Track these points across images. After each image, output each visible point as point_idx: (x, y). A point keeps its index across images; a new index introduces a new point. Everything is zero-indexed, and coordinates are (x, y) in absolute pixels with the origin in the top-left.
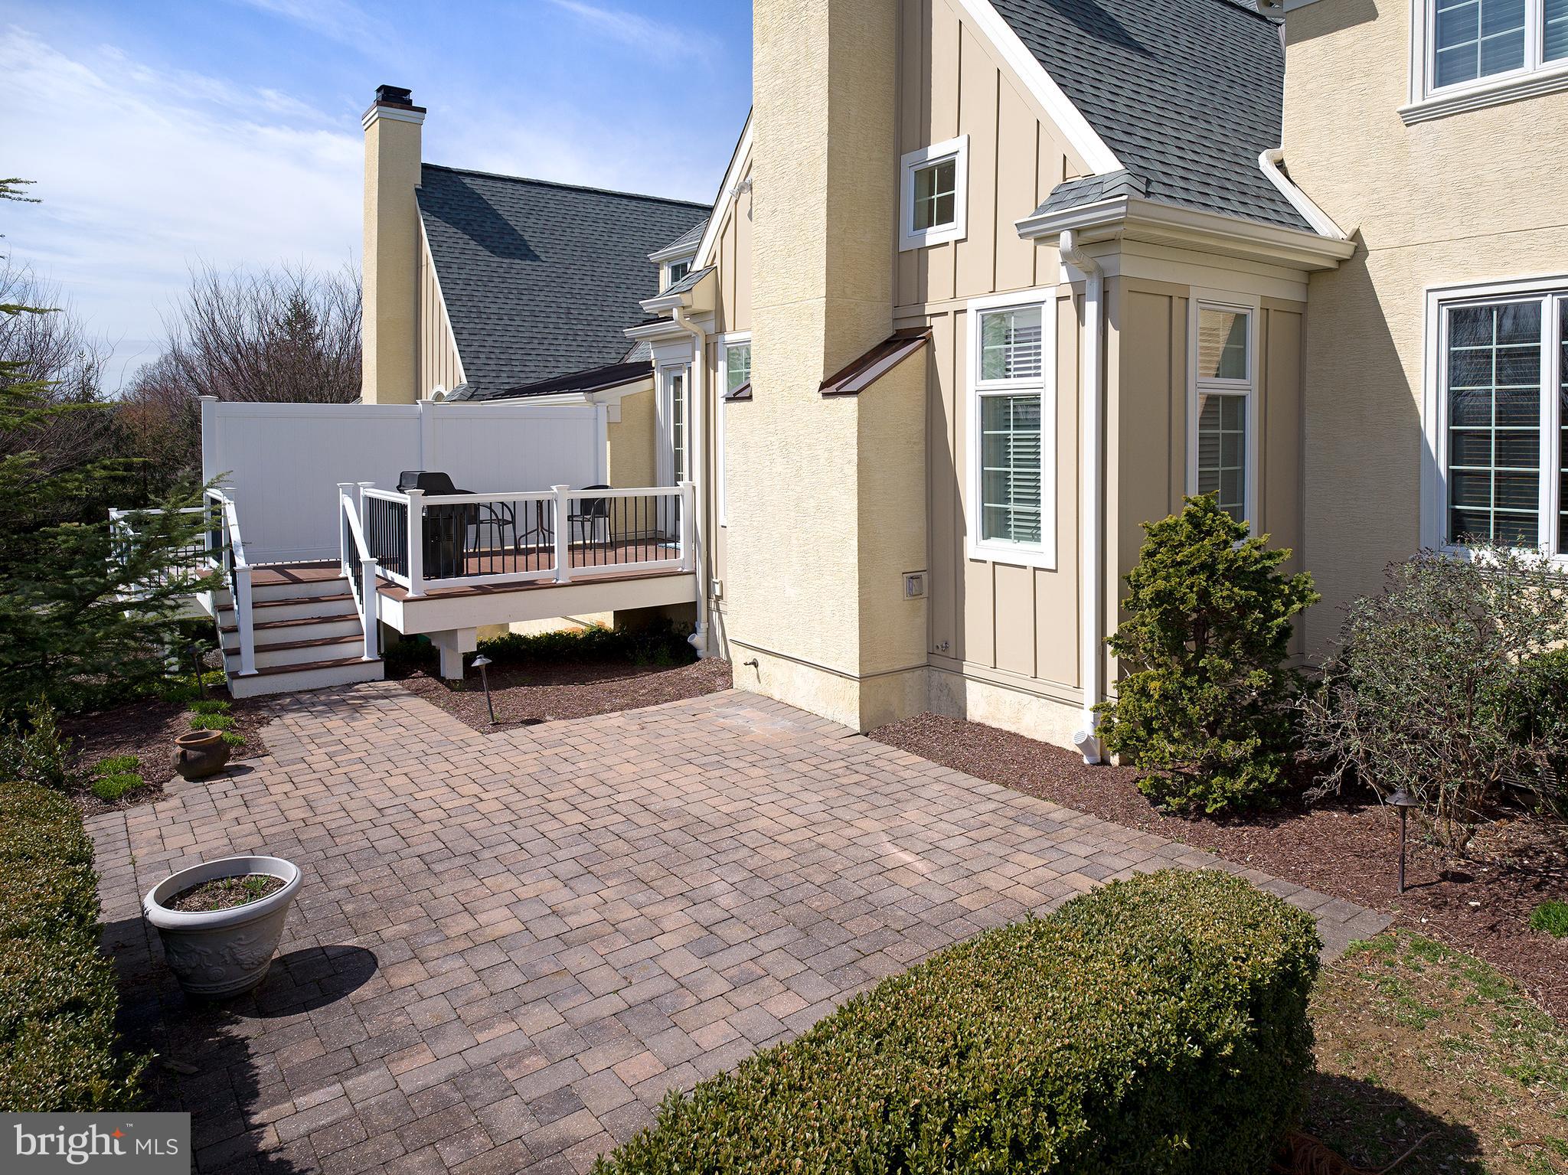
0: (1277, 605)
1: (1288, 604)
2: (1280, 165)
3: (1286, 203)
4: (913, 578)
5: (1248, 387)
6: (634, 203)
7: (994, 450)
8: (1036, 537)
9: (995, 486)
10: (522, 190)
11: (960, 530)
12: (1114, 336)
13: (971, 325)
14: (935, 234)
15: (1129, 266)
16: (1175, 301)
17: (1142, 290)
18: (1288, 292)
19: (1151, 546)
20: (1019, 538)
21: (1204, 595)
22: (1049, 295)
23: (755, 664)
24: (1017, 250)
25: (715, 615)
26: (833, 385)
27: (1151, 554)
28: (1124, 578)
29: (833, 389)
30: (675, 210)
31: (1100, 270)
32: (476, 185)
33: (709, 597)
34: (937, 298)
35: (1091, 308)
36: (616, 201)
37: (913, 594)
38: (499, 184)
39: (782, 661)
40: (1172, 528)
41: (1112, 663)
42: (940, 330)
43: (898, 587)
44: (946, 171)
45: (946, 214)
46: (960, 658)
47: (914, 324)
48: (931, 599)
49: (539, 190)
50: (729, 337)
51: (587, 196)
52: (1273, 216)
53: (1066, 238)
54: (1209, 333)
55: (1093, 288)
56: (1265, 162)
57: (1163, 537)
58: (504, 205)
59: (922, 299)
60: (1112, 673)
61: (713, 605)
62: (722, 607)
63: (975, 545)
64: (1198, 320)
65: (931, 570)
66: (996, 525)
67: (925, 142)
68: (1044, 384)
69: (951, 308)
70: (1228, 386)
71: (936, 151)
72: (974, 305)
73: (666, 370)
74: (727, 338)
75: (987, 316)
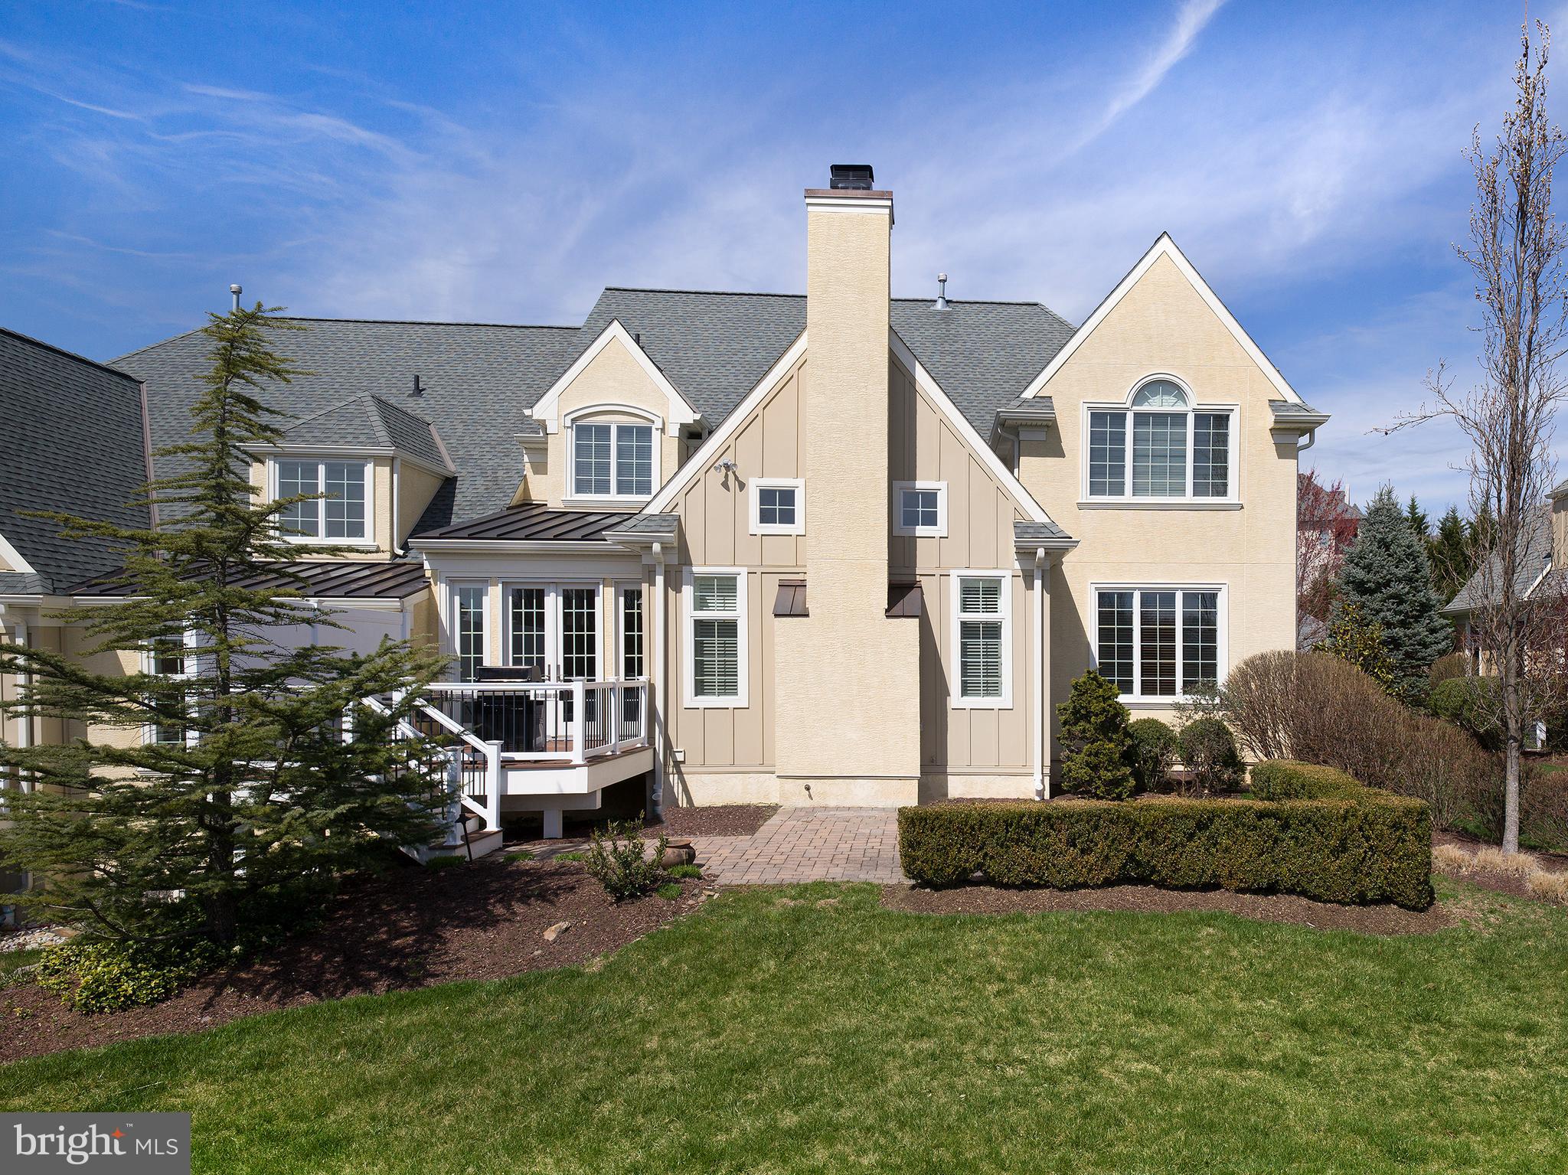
13: (953, 584)
14: (921, 530)
22: (1008, 573)
34: (925, 565)
35: (1038, 582)
42: (928, 584)
45: (931, 520)
47: (908, 579)
53: (1041, 551)
59: (913, 565)
63: (955, 699)
67: (913, 478)
68: (1004, 619)
69: (937, 572)
71: (922, 485)
72: (954, 573)
73: (451, 582)
74: (695, 569)
75: (964, 580)
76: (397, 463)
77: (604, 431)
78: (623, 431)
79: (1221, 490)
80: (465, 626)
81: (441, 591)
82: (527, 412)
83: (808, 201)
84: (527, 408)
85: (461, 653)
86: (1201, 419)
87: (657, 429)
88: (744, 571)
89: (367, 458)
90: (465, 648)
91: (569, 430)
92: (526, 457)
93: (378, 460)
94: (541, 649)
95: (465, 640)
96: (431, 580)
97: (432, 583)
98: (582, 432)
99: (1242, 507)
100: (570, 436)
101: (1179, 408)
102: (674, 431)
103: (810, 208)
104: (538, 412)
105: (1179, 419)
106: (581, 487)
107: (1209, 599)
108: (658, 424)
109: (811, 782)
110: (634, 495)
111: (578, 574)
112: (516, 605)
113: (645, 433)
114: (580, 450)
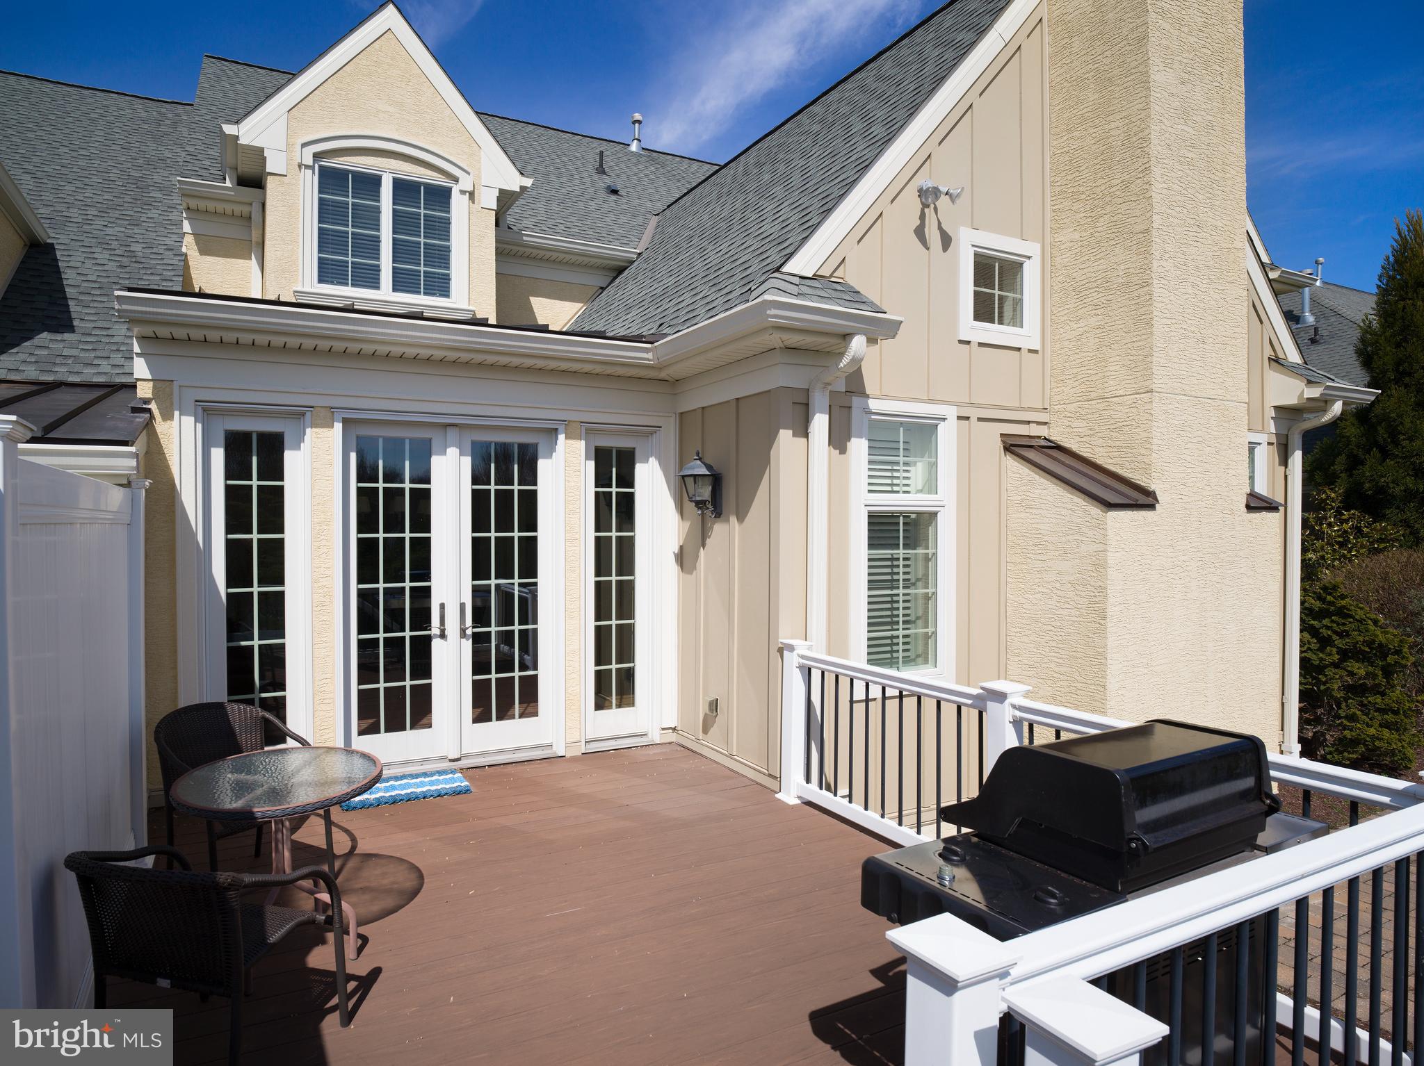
73: (207, 412)
74: (874, 405)
77: (369, 184)
78: (404, 189)
80: (237, 518)
81: (178, 434)
82: (229, 129)
84: (229, 122)
85: (229, 585)
87: (463, 192)
88: (951, 412)
90: (237, 571)
91: (309, 172)
92: (187, 227)
94: (422, 569)
95: (237, 555)
96: (153, 406)
97: (156, 412)
98: (331, 179)
100: (309, 185)
102: (489, 200)
104: (249, 131)
106: (327, 272)
108: (466, 183)
110: (422, 296)
111: (504, 409)
113: (440, 196)
114: (326, 211)
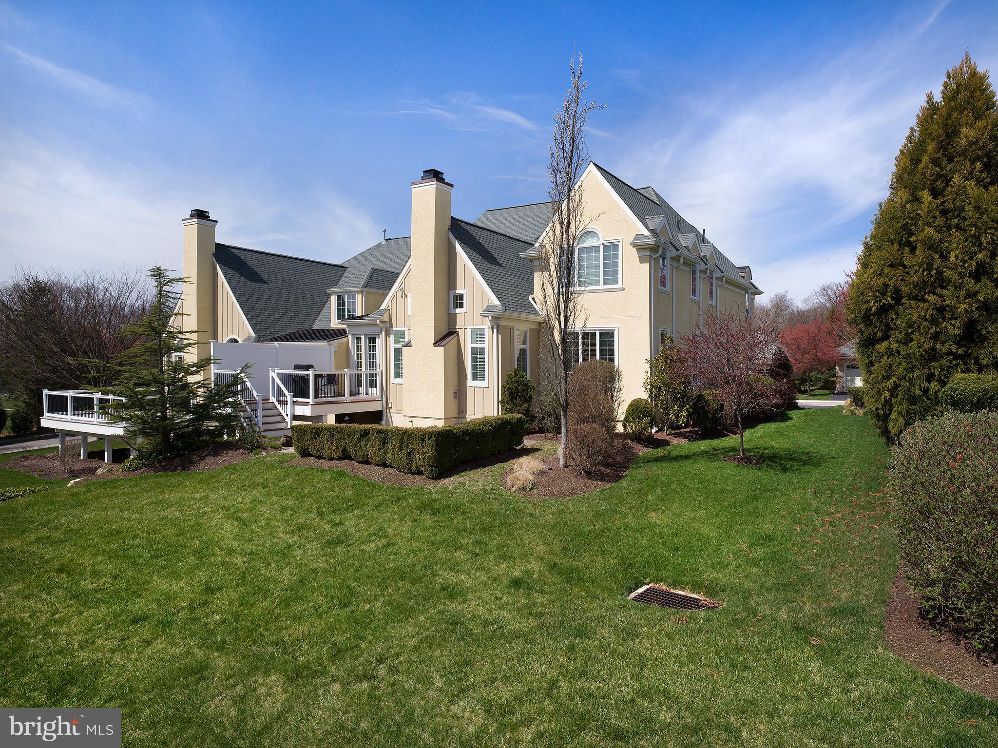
0: (529, 390)
1: (531, 390)
2: (533, 299)
3: (534, 308)
4: (455, 392)
5: (527, 347)
6: (302, 262)
7: (474, 359)
8: (484, 380)
9: (474, 367)
10: (256, 255)
11: (466, 378)
12: (500, 336)
13: (469, 332)
14: (458, 310)
15: (502, 323)
16: (511, 330)
17: (505, 327)
18: (535, 327)
19: (507, 379)
20: (480, 380)
21: (516, 388)
22: (486, 327)
23: (412, 422)
24: (479, 318)
25: (389, 414)
26: (437, 343)
27: (507, 380)
28: (502, 386)
29: (437, 344)
30: (319, 265)
31: (497, 323)
32: (237, 252)
33: (387, 408)
34: (459, 324)
35: (495, 331)
36: (294, 261)
37: (455, 397)
38: (246, 252)
39: (421, 419)
40: (511, 374)
41: (500, 406)
42: (461, 332)
43: (452, 395)
44: (461, 297)
45: (462, 306)
46: (466, 414)
47: (454, 330)
48: (459, 399)
49: (262, 255)
50: (394, 329)
51: (283, 259)
52: (531, 312)
53: (490, 317)
54: (519, 336)
55: (495, 327)
56: (530, 298)
57: (510, 376)
58: (250, 261)
59: (455, 325)
60: (500, 408)
61: (388, 411)
62: (391, 411)
63: (470, 382)
64: (516, 333)
65: (459, 391)
66: (475, 377)
67: (455, 289)
68: (485, 346)
69: (463, 327)
70: (524, 347)
71: (458, 292)
72: (469, 327)
73: (353, 335)
75: (472, 330)
76: (364, 293)
79: (615, 281)
81: (350, 337)
83: (412, 187)
86: (607, 247)
88: (407, 329)
89: (355, 292)
93: (358, 292)
99: (624, 289)
101: (595, 244)
103: (413, 189)
105: (597, 248)
107: (611, 335)
109: (413, 419)
111: (371, 331)
112: (370, 343)
